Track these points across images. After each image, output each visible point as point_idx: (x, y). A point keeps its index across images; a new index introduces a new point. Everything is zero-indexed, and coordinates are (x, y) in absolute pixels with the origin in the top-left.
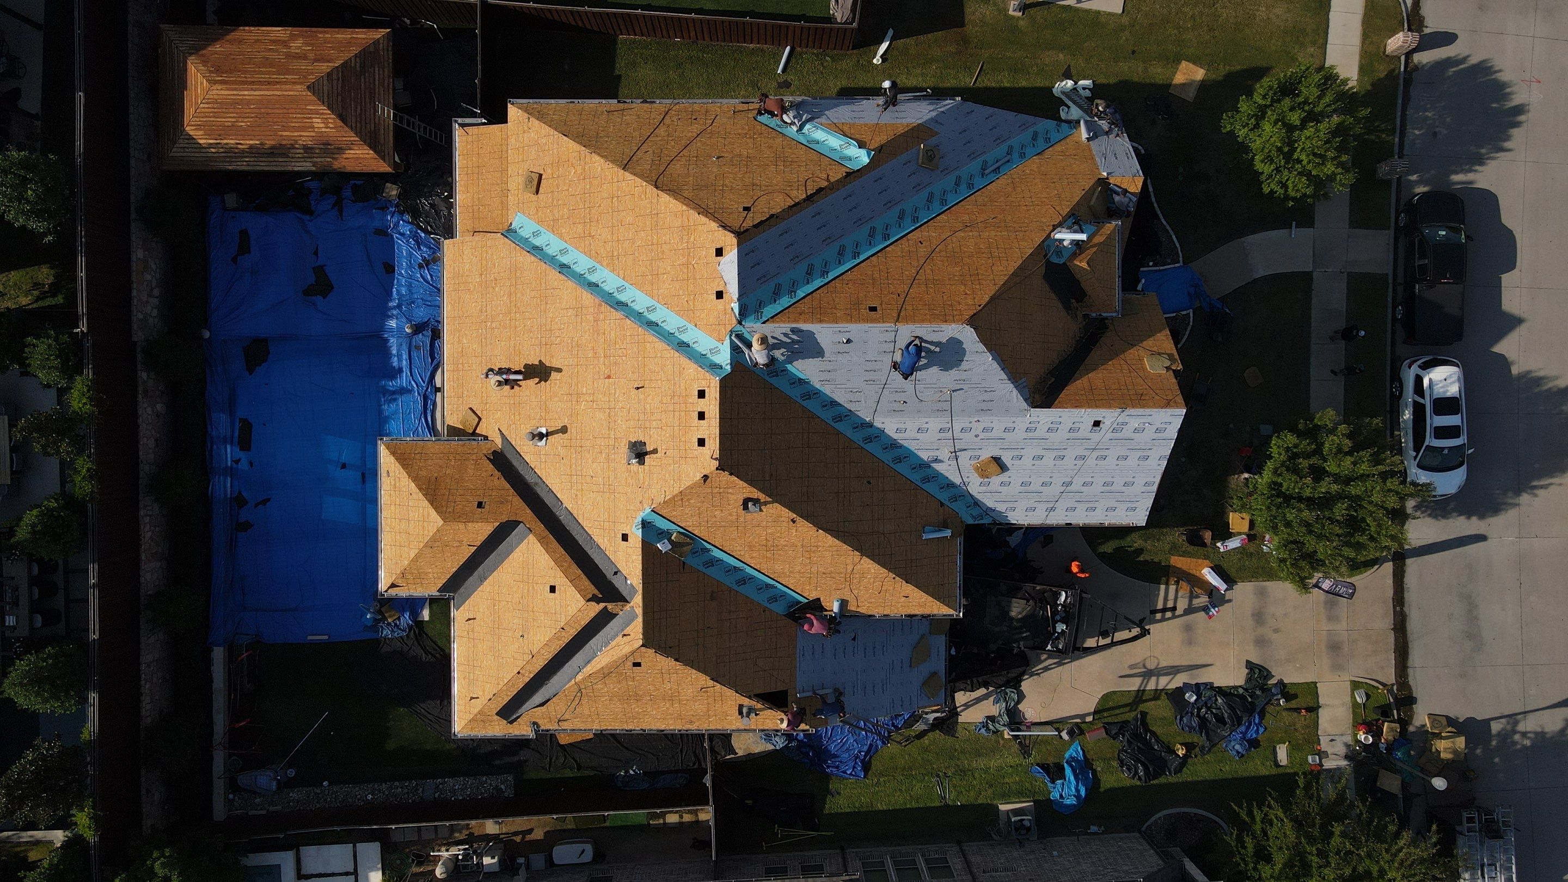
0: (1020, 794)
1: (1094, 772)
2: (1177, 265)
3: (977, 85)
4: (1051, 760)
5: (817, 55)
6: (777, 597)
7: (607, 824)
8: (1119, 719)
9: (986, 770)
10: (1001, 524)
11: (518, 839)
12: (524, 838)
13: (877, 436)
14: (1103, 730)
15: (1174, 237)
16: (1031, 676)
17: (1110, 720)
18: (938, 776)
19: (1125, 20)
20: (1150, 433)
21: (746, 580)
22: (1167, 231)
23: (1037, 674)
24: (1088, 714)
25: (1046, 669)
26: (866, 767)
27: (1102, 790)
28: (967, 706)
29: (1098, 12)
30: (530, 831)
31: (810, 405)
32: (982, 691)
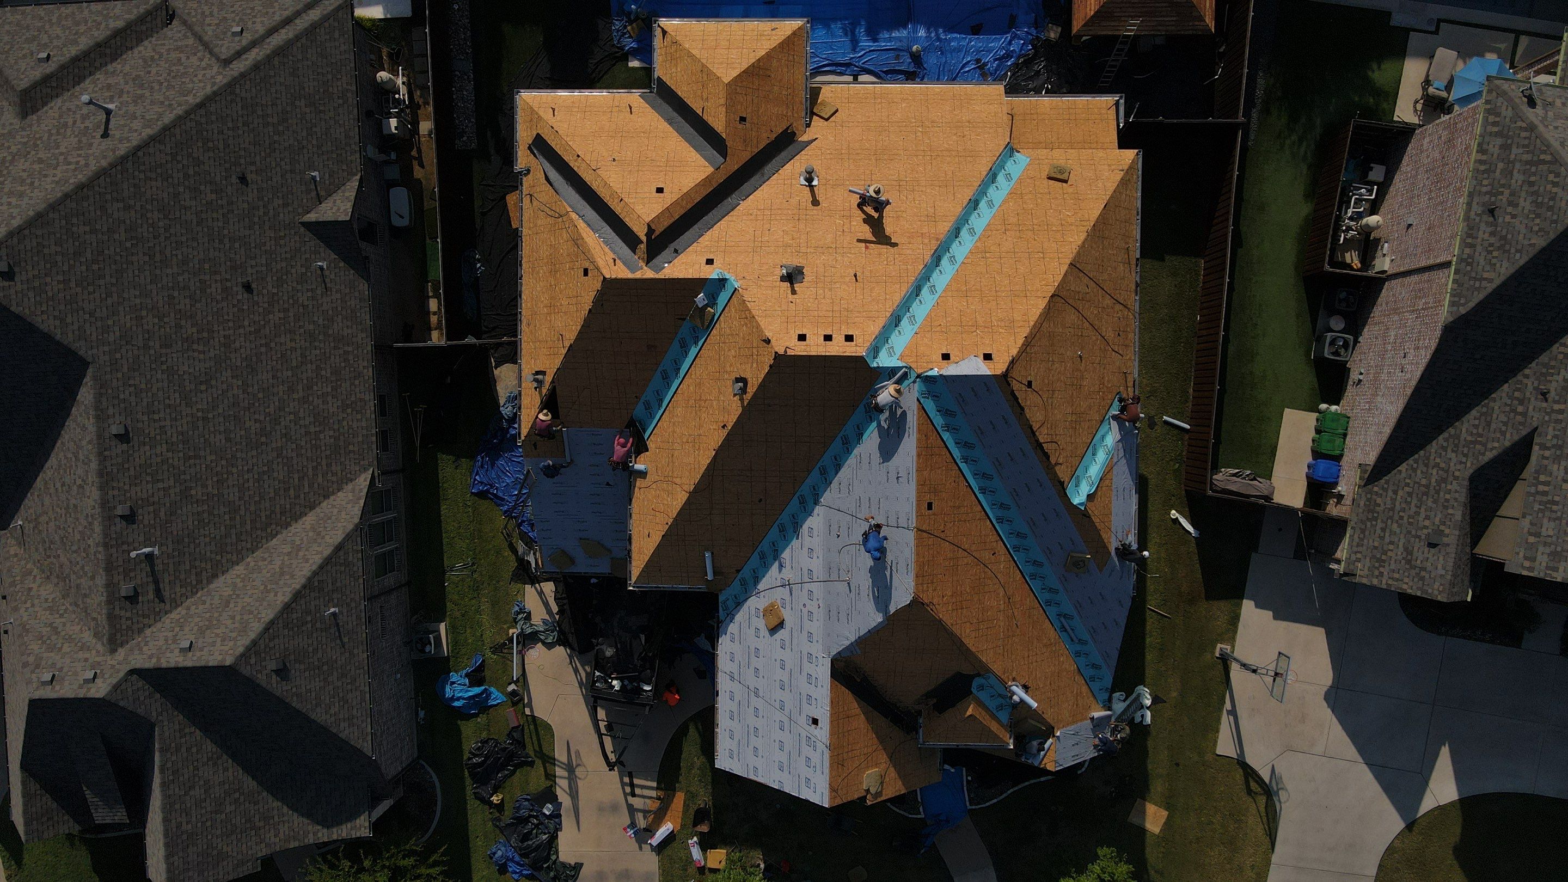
0: (455, 644)
1: (476, 715)
2: (968, 803)
3: (1148, 612)
4: (487, 673)
5: (1180, 455)
6: (650, 410)
7: (428, 241)
8: (527, 740)
9: (478, 611)
10: (718, 628)
11: (414, 153)
12: (415, 158)
13: (807, 506)
14: (516, 724)
15: (995, 801)
16: (569, 656)
17: (526, 731)
18: (473, 564)
19: (1209, 757)
20: (805, 772)
21: (667, 380)
22: (1001, 794)
23: (571, 663)
24: (532, 710)
25: (576, 671)
26: (482, 495)
27: (459, 722)
28: (541, 593)
29: (1218, 731)
30: (422, 166)
31: (837, 445)
32: (555, 609)
